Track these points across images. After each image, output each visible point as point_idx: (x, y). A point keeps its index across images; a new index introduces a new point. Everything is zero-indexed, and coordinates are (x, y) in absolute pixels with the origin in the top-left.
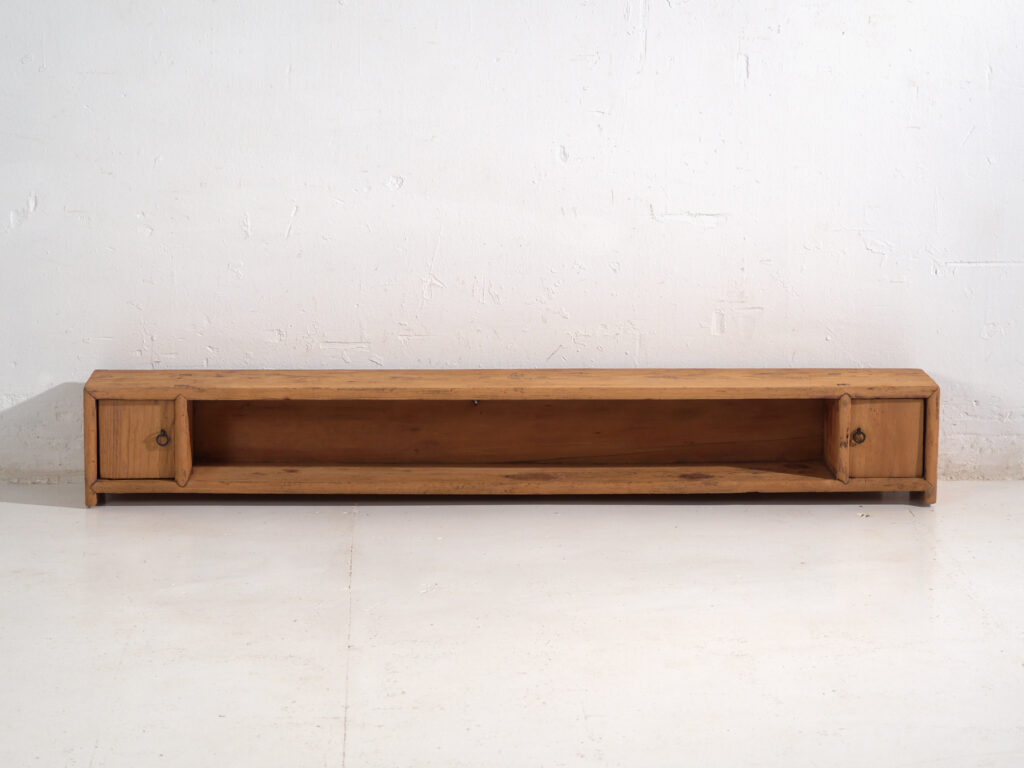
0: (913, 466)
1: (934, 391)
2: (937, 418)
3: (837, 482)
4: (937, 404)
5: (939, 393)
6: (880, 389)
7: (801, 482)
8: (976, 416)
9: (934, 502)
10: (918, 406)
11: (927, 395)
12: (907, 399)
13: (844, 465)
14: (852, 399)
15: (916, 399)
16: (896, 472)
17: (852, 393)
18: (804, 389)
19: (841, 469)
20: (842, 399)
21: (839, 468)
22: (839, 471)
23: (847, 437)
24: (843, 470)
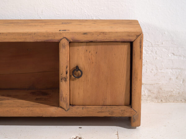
0: (122, 97)
1: (138, 36)
2: (141, 58)
3: (60, 109)
4: (141, 47)
5: (142, 37)
6: (92, 34)
7: (31, 109)
9: (139, 125)
10: (125, 48)
11: (132, 39)
12: (115, 42)
13: (64, 95)
14: (70, 42)
15: (124, 42)
16: (109, 102)
17: (69, 37)
18: (30, 34)
19: (62, 98)
20: (61, 42)
21: (61, 98)
22: (61, 100)
23: (67, 73)
24: (64, 100)
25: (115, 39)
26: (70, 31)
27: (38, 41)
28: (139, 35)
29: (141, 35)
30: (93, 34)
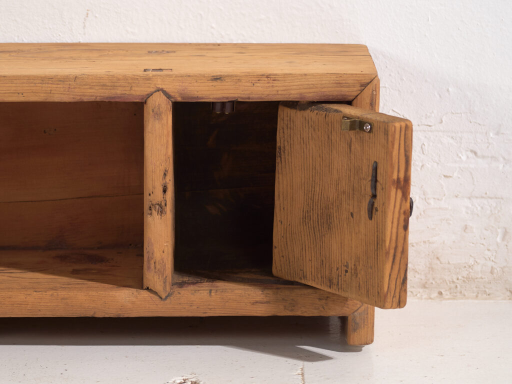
1: (364, 85)
3: (145, 294)
6: (236, 79)
7: (62, 293)
8: (493, 158)
9: (369, 340)
11: (349, 93)
13: (158, 255)
17: (171, 88)
18: (63, 80)
19: (152, 262)
20: (150, 102)
21: (149, 261)
22: (149, 268)
23: (165, 191)
24: (158, 267)
25: (301, 94)
26: (175, 72)
27: (85, 100)
28: (368, 84)
29: (375, 82)
30: (239, 80)
